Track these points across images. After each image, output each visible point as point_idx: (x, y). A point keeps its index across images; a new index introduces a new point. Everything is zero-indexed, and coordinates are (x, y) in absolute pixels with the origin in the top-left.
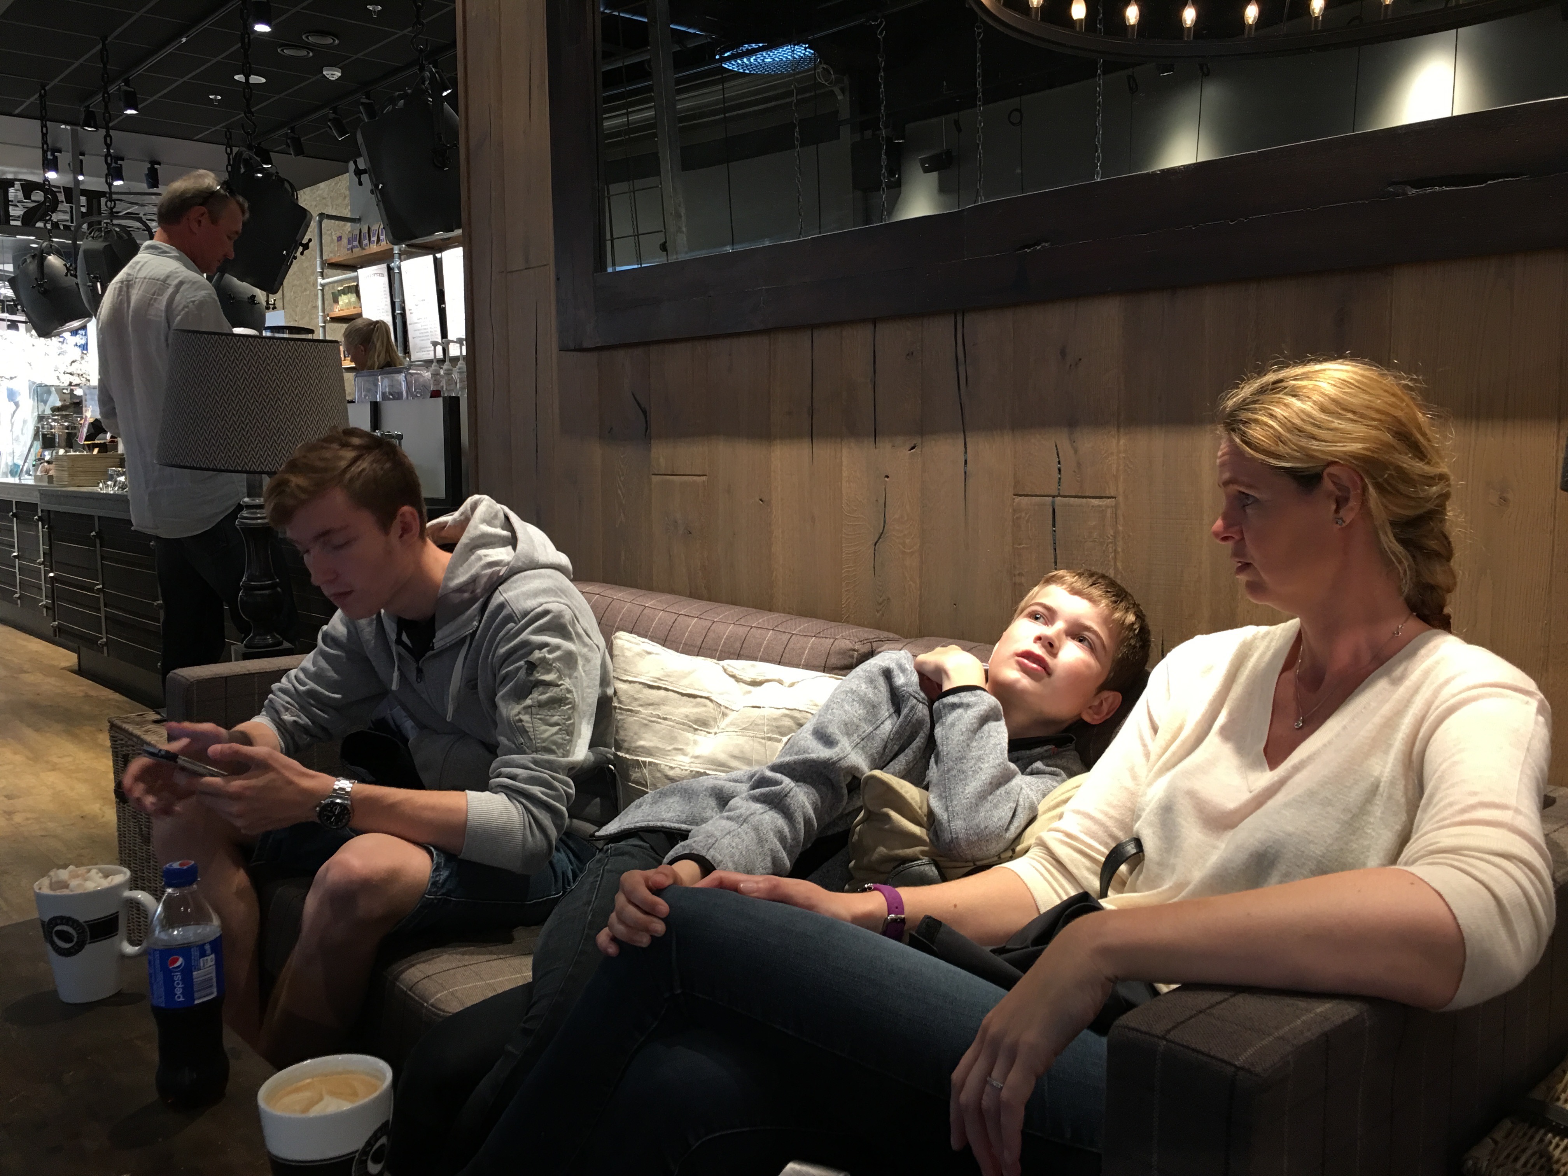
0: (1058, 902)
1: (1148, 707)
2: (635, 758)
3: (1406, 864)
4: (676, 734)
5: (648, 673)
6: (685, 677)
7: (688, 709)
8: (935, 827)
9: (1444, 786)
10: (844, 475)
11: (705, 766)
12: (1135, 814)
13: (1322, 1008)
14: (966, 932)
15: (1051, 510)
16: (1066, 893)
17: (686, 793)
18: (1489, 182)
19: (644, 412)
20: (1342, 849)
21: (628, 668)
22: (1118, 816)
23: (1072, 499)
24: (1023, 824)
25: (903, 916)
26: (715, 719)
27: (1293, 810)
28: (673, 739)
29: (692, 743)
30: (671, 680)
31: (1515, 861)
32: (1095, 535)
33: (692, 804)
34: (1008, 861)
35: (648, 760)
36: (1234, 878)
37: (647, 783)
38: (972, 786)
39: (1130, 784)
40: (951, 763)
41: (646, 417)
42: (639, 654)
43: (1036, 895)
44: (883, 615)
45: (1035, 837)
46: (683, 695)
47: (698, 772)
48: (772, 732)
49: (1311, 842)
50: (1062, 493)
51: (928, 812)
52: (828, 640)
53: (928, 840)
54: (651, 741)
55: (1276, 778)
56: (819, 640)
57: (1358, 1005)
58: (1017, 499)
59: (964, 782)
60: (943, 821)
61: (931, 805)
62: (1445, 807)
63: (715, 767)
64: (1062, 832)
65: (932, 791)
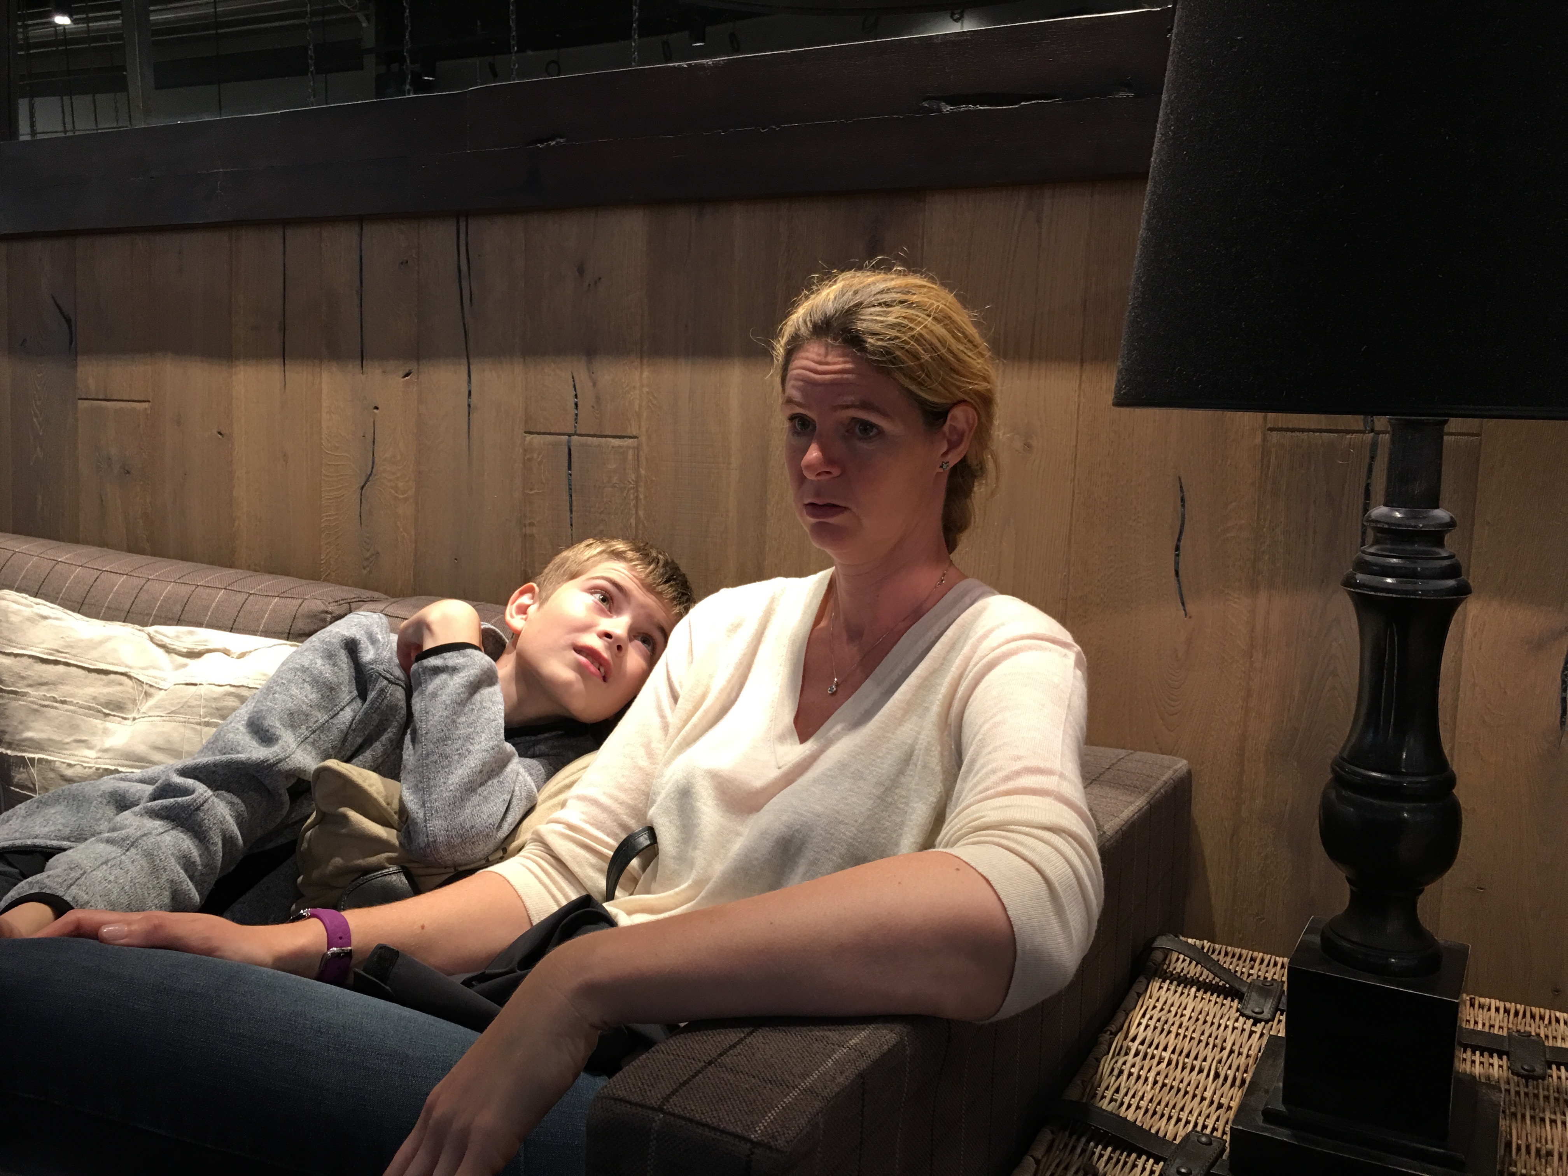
0: (555, 908)
1: (668, 672)
2: (20, 754)
3: (946, 846)
4: (79, 722)
5: (42, 643)
6: (95, 648)
7: (98, 689)
8: (408, 827)
9: (986, 751)
10: (324, 404)
11: (117, 762)
12: (648, 798)
13: (859, 1037)
14: (434, 960)
15: (566, 450)
16: (565, 896)
17: (74, 800)
18: (1022, 103)
19: (68, 321)
20: (873, 829)
21: (13, 637)
22: (630, 802)
23: (591, 438)
24: (518, 817)
25: (349, 948)
26: (134, 701)
27: (822, 787)
28: (75, 728)
29: (100, 732)
30: (74, 652)
31: (1064, 835)
32: (615, 480)
33: (80, 815)
34: (498, 862)
35: (36, 756)
36: (758, 870)
37: (34, 785)
38: (459, 774)
39: (644, 763)
40: (432, 746)
41: (70, 327)
42: (30, 620)
43: (528, 903)
44: (370, 572)
45: (532, 831)
46: (90, 670)
47: (106, 770)
48: (212, 715)
49: (841, 822)
50: (578, 432)
51: (400, 807)
52: (294, 601)
53: (397, 843)
54: (42, 731)
55: (808, 752)
56: (283, 600)
57: (898, 1028)
58: (529, 438)
59: (446, 770)
60: (419, 821)
61: (404, 798)
62: (988, 775)
63: (131, 763)
64: (564, 823)
65: (405, 779)
